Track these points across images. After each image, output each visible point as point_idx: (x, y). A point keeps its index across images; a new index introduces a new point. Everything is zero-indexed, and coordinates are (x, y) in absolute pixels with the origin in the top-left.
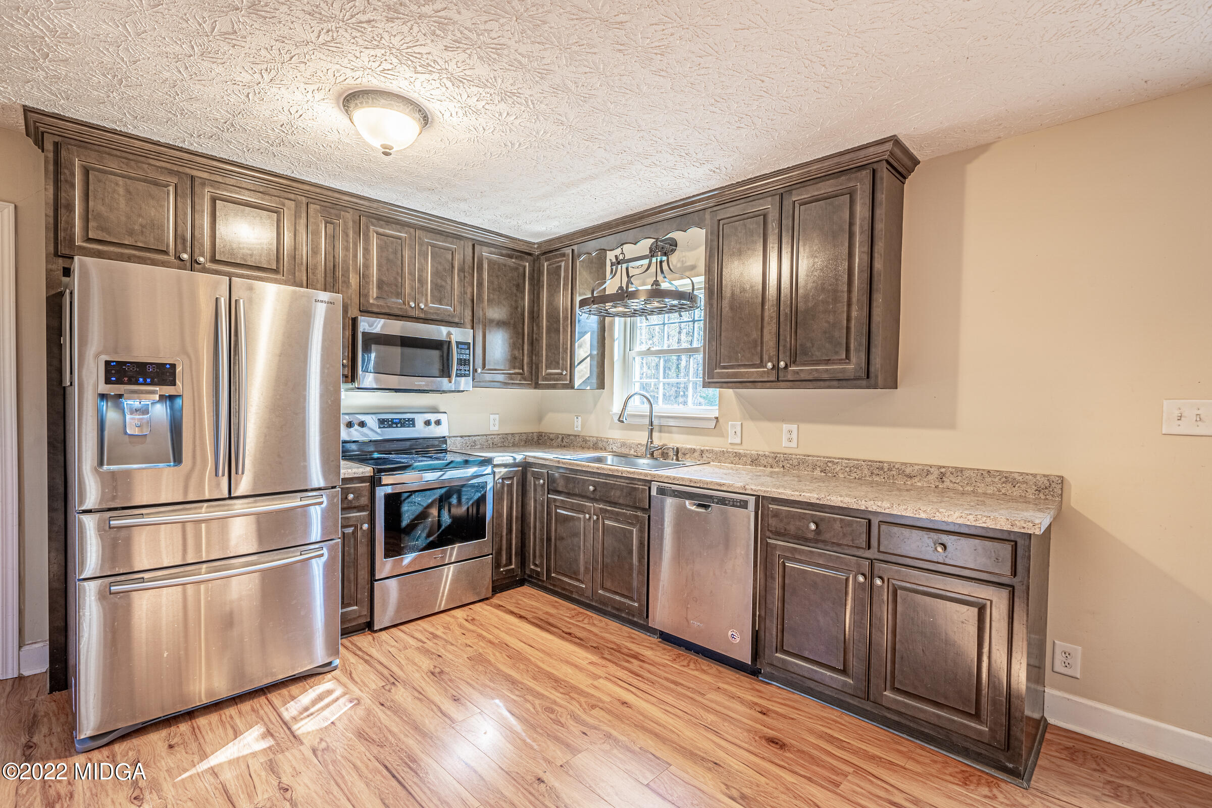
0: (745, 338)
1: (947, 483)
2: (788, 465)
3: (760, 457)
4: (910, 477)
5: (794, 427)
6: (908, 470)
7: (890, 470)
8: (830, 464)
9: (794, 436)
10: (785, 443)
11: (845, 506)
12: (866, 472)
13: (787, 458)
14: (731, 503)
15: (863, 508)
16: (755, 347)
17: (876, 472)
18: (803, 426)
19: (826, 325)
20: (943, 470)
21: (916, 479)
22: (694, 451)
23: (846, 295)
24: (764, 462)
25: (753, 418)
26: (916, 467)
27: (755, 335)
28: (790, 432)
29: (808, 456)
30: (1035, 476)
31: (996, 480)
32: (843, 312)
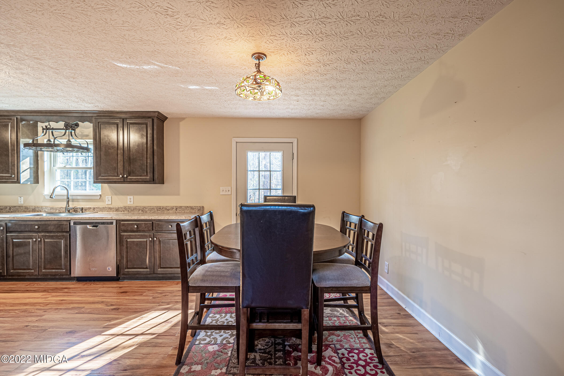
0: (111, 166)
1: (178, 211)
2: (130, 210)
3: (119, 208)
4: (168, 210)
5: (132, 197)
6: (168, 208)
7: (163, 208)
8: (144, 209)
9: (132, 200)
10: (129, 203)
11: (145, 219)
12: (156, 210)
13: (129, 208)
14: (107, 223)
15: (151, 219)
16: (115, 169)
17: (159, 210)
18: (135, 197)
19: (140, 164)
20: (177, 207)
21: (170, 211)
22: (90, 208)
23: (146, 155)
24: (120, 210)
25: (116, 194)
26: (170, 207)
27: (115, 165)
28: (130, 199)
29: (137, 206)
30: (197, 207)
31: (189, 209)
32: (145, 160)
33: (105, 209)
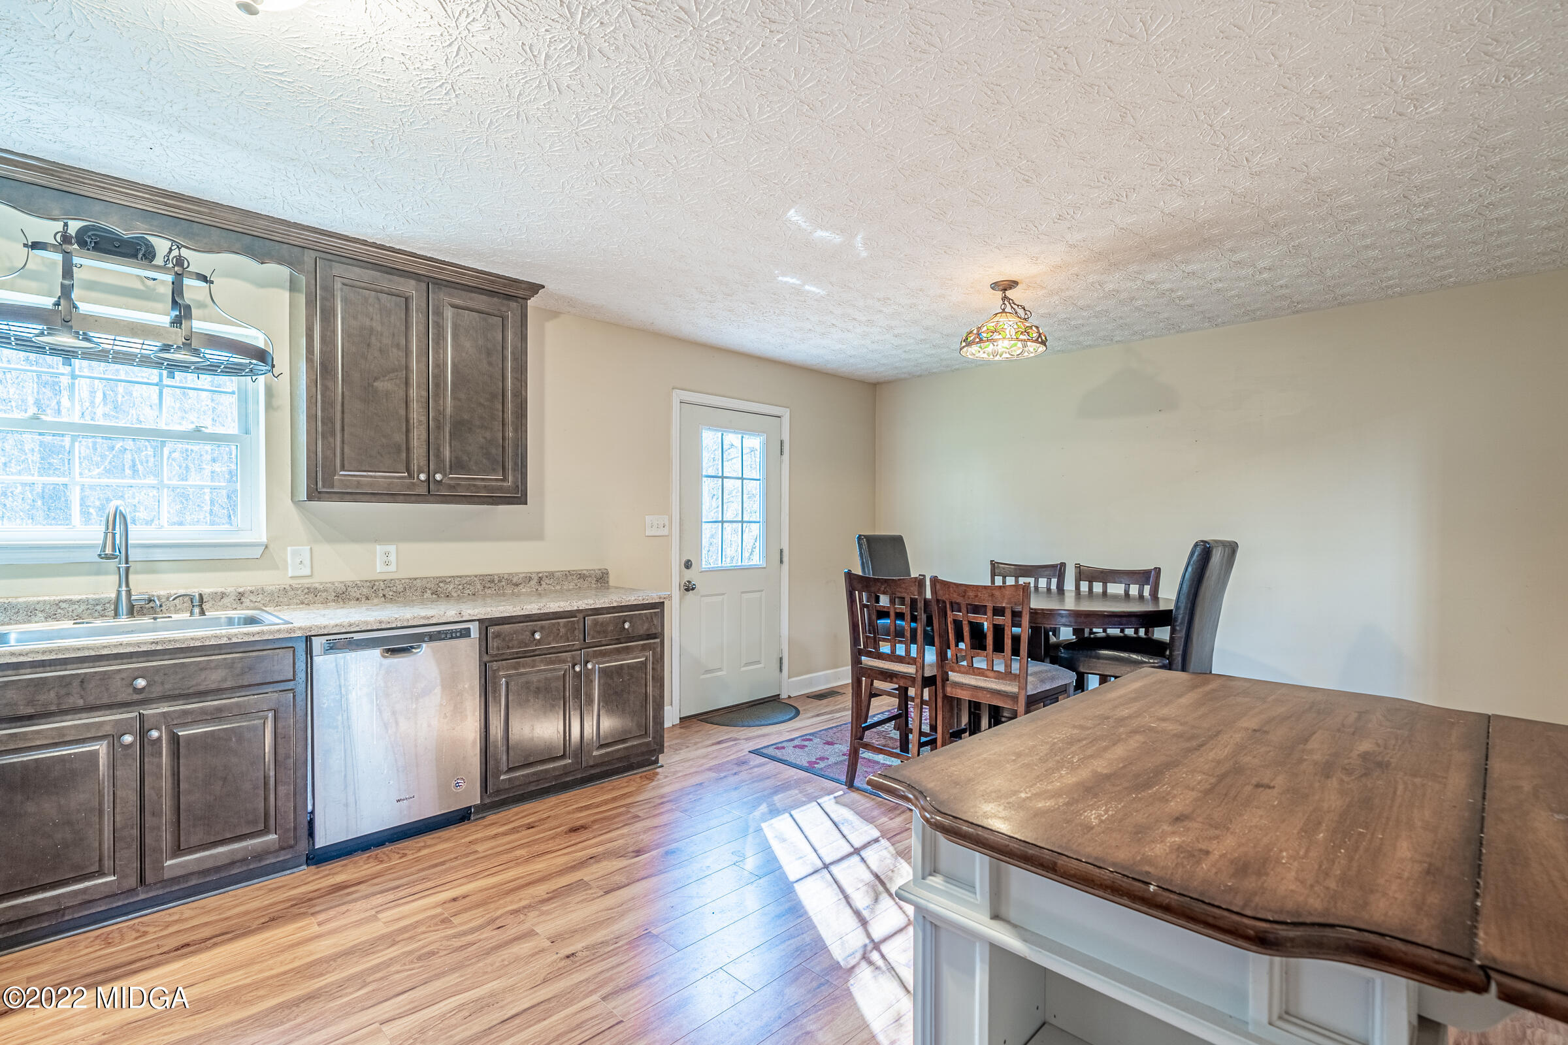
0: (384, 440)
1: (544, 585)
2: (391, 593)
3: (349, 589)
4: (517, 585)
5: (392, 548)
6: (515, 580)
7: (500, 581)
8: (441, 585)
9: (393, 558)
10: (380, 567)
11: (562, 610)
12: (479, 586)
13: (389, 583)
16: (399, 451)
17: (488, 585)
18: (405, 547)
20: (541, 575)
21: (522, 586)
23: (501, 414)
24: (354, 593)
25: (330, 540)
26: (521, 576)
27: (399, 438)
28: (387, 554)
29: (415, 579)
30: (594, 570)
31: (575, 577)
32: (499, 430)
33: (291, 593)
